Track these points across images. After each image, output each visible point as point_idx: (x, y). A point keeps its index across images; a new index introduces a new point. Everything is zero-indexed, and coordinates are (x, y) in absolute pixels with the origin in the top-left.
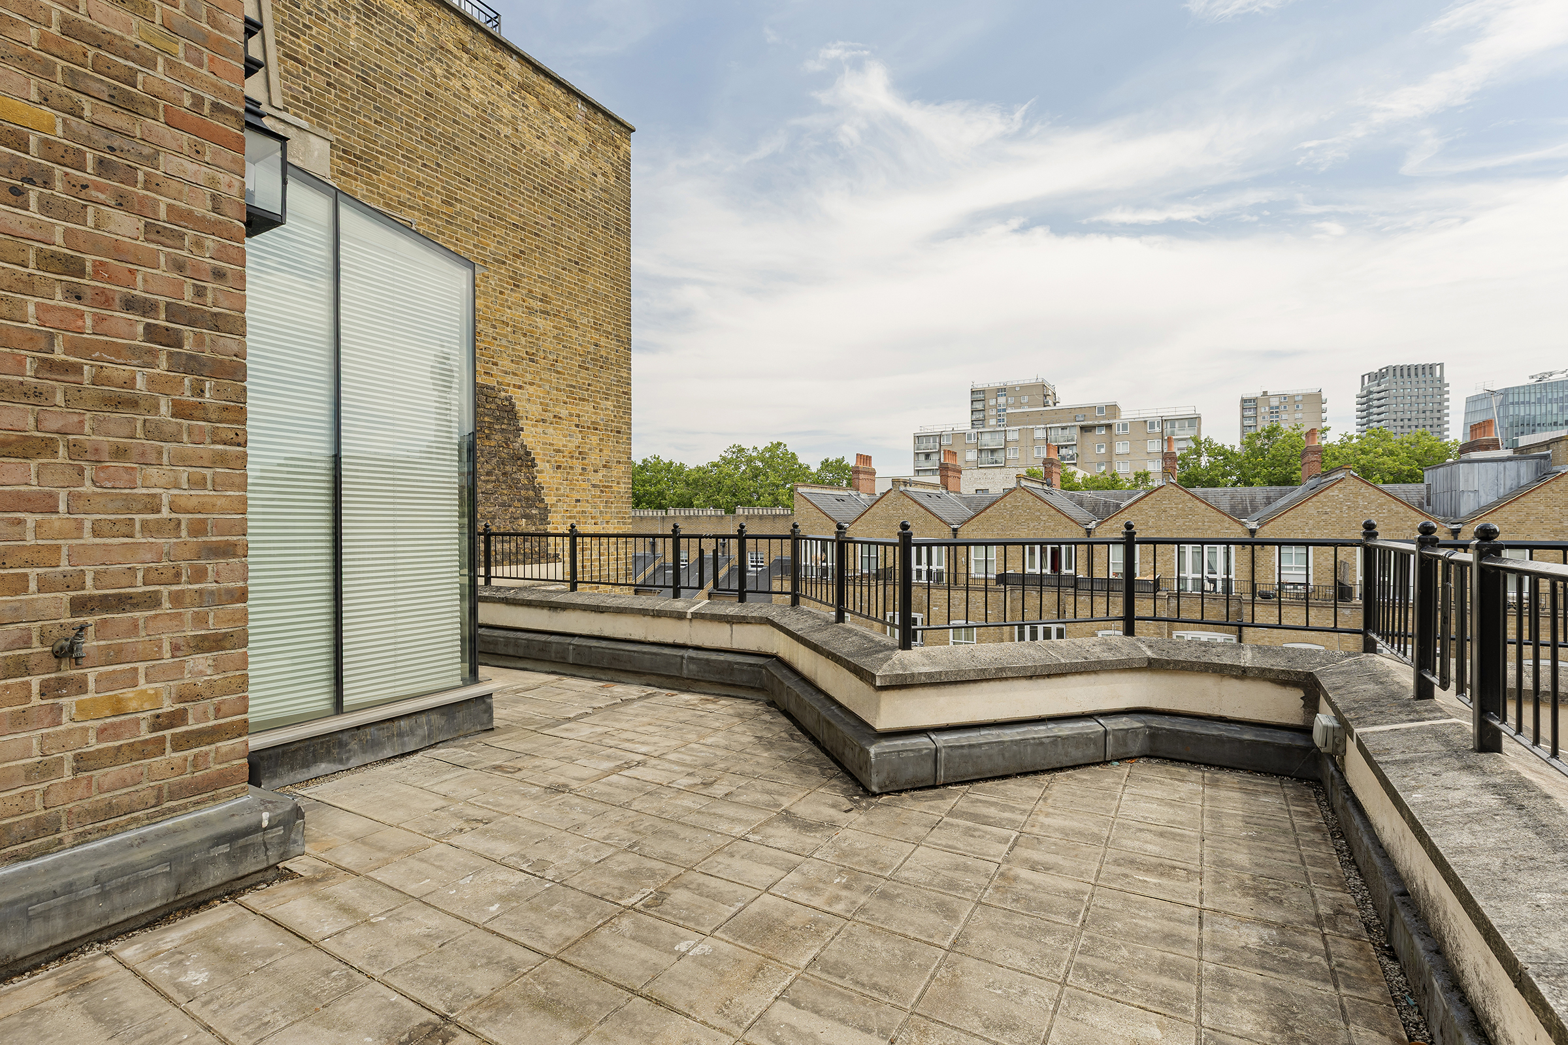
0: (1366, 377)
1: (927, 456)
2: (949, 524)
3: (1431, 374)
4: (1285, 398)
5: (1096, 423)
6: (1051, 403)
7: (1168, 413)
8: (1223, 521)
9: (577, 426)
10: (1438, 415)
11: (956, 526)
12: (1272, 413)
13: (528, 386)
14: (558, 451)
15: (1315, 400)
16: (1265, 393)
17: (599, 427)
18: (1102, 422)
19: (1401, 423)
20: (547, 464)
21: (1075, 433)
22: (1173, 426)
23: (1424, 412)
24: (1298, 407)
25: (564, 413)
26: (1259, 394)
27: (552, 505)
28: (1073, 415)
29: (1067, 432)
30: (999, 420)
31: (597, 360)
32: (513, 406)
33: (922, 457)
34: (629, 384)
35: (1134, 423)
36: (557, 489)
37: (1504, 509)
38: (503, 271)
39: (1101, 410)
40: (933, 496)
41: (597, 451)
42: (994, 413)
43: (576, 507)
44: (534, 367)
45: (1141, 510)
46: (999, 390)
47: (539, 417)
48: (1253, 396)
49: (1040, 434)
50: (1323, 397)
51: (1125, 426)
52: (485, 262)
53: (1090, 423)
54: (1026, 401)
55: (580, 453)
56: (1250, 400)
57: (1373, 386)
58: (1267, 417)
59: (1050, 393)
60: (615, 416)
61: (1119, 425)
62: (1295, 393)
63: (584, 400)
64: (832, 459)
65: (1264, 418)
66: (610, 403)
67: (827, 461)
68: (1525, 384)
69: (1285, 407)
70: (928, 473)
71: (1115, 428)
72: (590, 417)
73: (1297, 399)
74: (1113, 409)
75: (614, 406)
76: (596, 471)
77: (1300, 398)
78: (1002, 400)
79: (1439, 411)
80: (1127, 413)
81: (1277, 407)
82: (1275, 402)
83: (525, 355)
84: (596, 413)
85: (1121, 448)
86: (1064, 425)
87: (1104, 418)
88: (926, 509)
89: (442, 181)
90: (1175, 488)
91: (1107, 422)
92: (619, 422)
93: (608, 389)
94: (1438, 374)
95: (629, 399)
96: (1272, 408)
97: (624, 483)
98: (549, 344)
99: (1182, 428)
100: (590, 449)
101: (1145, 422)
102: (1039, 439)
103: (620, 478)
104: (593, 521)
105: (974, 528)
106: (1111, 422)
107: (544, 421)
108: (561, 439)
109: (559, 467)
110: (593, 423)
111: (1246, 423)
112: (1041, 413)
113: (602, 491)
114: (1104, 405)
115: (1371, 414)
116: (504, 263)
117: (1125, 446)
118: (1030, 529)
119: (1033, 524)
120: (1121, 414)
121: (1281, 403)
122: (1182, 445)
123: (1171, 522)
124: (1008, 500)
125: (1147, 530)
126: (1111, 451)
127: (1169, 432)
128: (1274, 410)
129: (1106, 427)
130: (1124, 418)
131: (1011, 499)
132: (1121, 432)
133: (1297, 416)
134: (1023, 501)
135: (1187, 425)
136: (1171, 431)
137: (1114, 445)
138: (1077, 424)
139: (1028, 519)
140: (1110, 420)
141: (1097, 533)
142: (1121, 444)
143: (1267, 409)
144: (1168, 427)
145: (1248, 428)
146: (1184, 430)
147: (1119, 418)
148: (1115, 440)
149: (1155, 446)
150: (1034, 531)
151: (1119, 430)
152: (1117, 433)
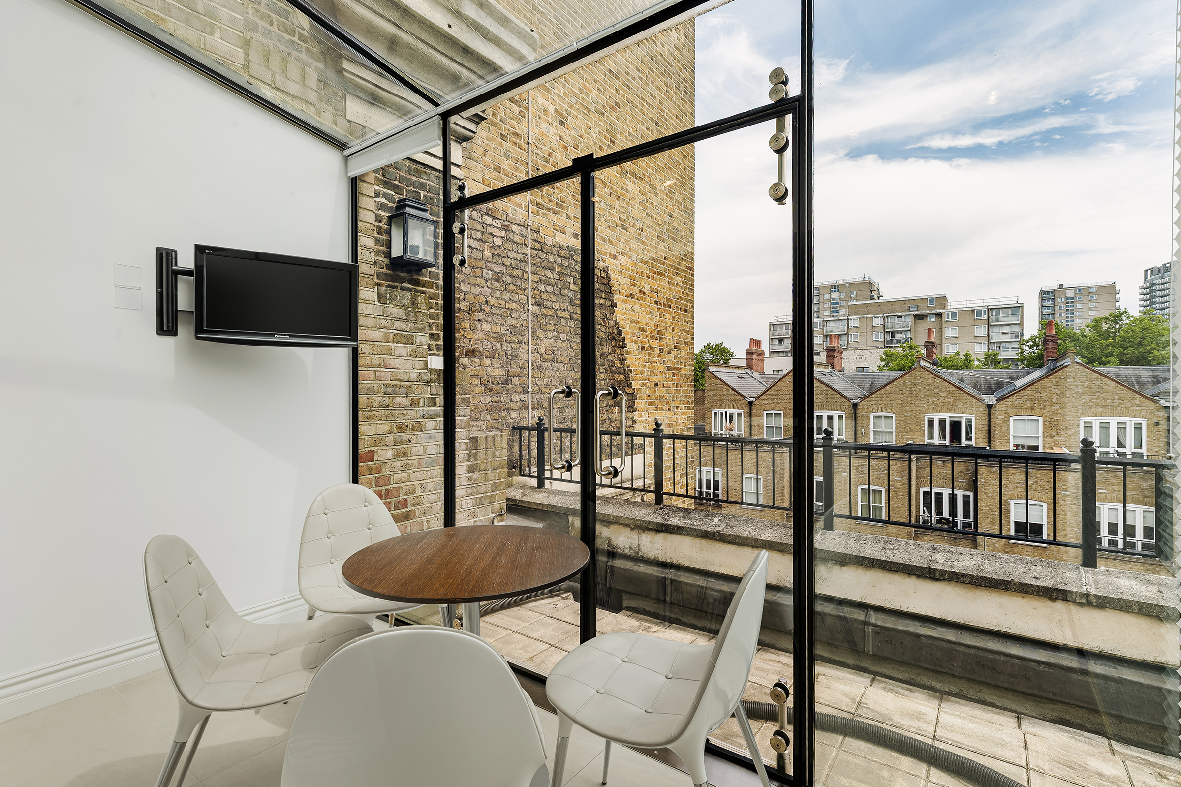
0: (1149, 272)
1: (781, 341)
2: (849, 399)
4: (1080, 290)
5: (928, 312)
6: (876, 297)
7: (993, 303)
8: (1134, 398)
9: (656, 303)
11: (855, 401)
12: (1068, 303)
13: (620, 257)
14: (642, 330)
15: (1110, 290)
16: (1061, 286)
17: (672, 305)
18: (933, 311)
20: (635, 345)
21: (910, 321)
22: (998, 314)
24: (1092, 298)
25: (647, 289)
26: (1055, 286)
27: (638, 390)
28: (907, 306)
29: (902, 320)
30: (833, 312)
31: (670, 231)
32: (608, 277)
33: (776, 342)
34: (693, 259)
35: (962, 312)
36: (642, 372)
38: (601, 123)
39: (932, 301)
40: (827, 374)
41: (671, 330)
42: (828, 305)
43: (655, 391)
44: (625, 235)
45: (1044, 388)
46: (832, 287)
47: (629, 292)
48: (1052, 289)
49: (878, 322)
50: (1117, 289)
51: (954, 314)
52: (589, 110)
53: (923, 312)
54: (855, 295)
55: (659, 332)
56: (1048, 293)
57: (1156, 279)
58: (1064, 307)
59: (876, 289)
60: (683, 293)
61: (948, 314)
62: (1089, 285)
63: (661, 274)
64: (713, 343)
65: (1060, 307)
66: (680, 279)
67: (709, 345)
69: (1080, 298)
70: (781, 355)
71: (945, 316)
72: (666, 293)
73: (1091, 290)
74: (942, 300)
75: (683, 283)
76: (669, 353)
77: (1095, 290)
78: (835, 295)
80: (955, 303)
81: (1073, 298)
82: (1070, 294)
83: (618, 222)
84: (670, 289)
85: (949, 332)
86: (899, 314)
87: (935, 308)
88: (828, 386)
89: (554, 9)
90: (1081, 368)
91: (938, 311)
92: (686, 300)
93: (679, 264)
95: (693, 275)
96: (1067, 299)
97: (689, 365)
98: (636, 211)
99: (1006, 316)
100: (665, 329)
101: (973, 310)
102: (877, 326)
103: (686, 359)
104: (667, 407)
105: (874, 402)
106: (941, 311)
107: (632, 296)
108: (644, 318)
109: (643, 348)
110: (668, 299)
111: (1045, 311)
112: (866, 305)
113: (674, 374)
114: (934, 297)
115: (1154, 303)
116: (603, 114)
117: (954, 331)
118: (929, 403)
119: (932, 400)
120: (949, 304)
121: (1076, 294)
122: (1006, 329)
123: (1076, 399)
124: (908, 377)
125: (1051, 406)
126: (941, 336)
127: (994, 320)
128: (1070, 301)
129: (936, 315)
130: (952, 307)
131: (911, 378)
132: (950, 319)
133: (1091, 305)
134: (923, 379)
135: (1010, 313)
136: (996, 319)
137: (943, 330)
138: (911, 313)
139: (927, 395)
140: (940, 309)
141: (997, 409)
142: (950, 329)
143: (1064, 299)
144: (994, 314)
145: (1047, 316)
146: (1008, 317)
147: (949, 307)
148: (944, 325)
149: (982, 331)
150: (934, 406)
151: (948, 317)
152: (946, 319)
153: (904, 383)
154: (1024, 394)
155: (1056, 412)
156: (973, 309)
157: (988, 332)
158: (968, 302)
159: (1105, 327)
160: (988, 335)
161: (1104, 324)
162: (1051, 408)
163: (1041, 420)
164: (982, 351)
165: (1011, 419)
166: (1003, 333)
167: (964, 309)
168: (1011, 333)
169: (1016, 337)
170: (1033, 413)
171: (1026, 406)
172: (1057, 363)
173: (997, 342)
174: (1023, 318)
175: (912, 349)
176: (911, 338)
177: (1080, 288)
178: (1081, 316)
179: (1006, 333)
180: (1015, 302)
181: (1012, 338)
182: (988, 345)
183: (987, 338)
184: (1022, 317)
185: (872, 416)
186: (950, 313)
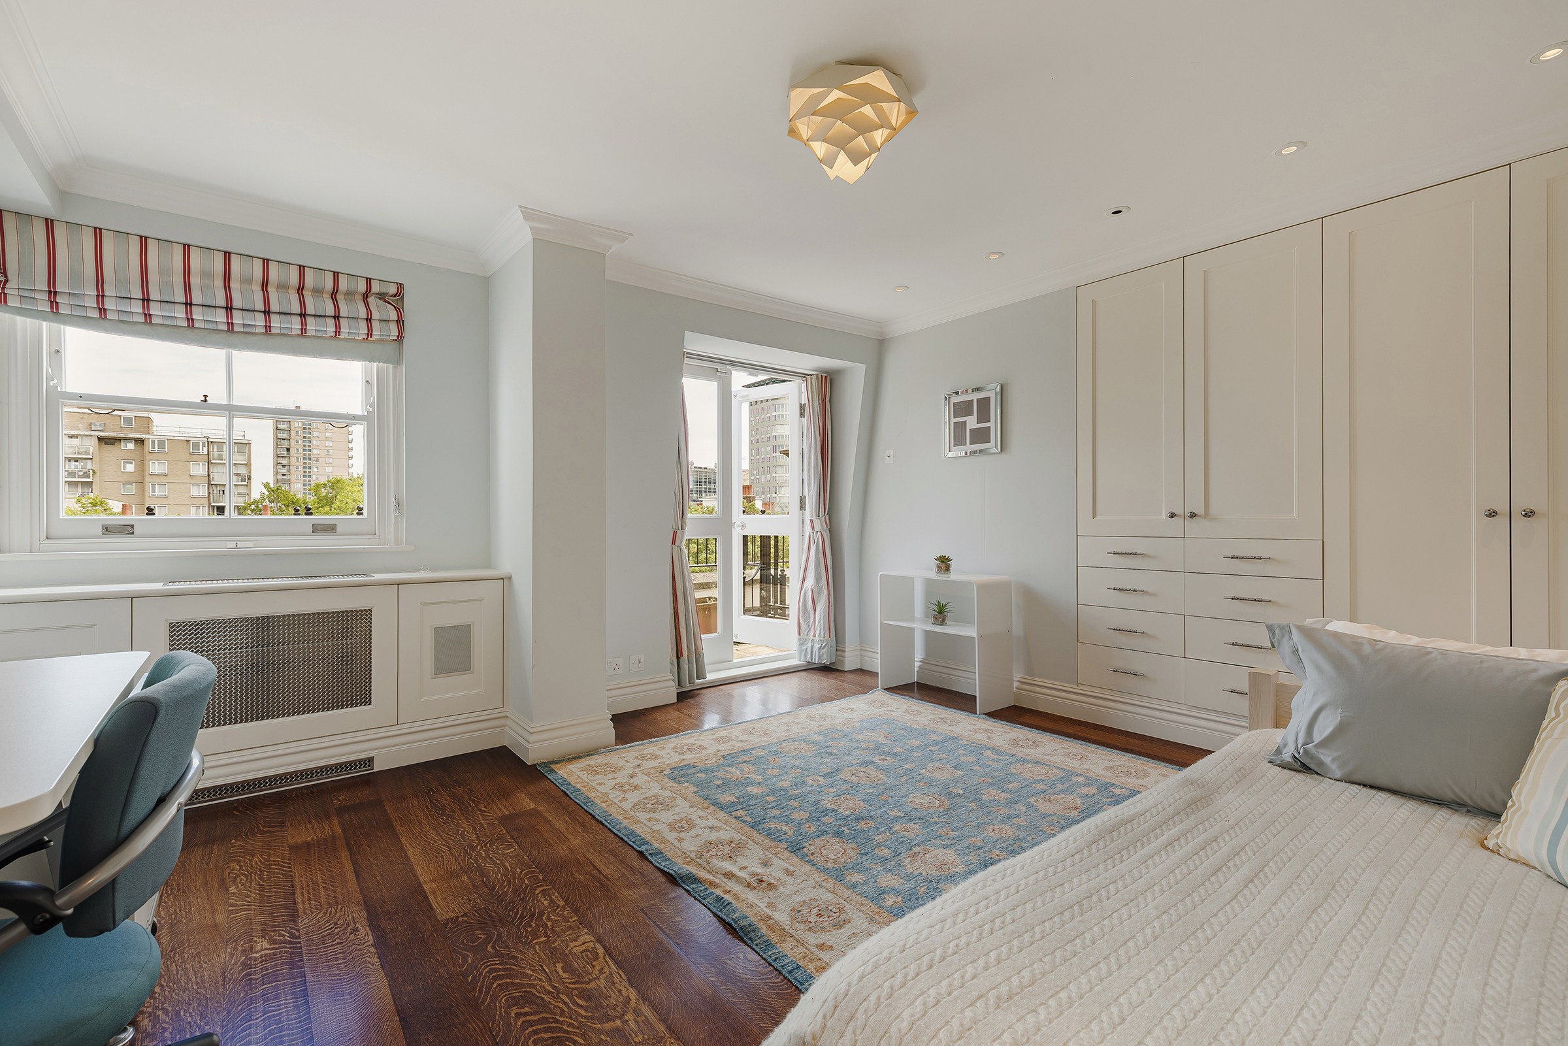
4: (316, 416)
5: (122, 435)
7: (214, 435)
16: (297, 408)
18: (132, 436)
21: (91, 444)
22: (220, 450)
26: (291, 407)
29: (78, 442)
35: (173, 441)
39: (128, 420)
48: (287, 409)
51: (162, 444)
53: (113, 433)
56: (284, 413)
61: (153, 442)
69: (316, 425)
71: (148, 446)
74: (145, 421)
80: (162, 429)
81: (310, 424)
82: (307, 418)
85: (155, 468)
86: (72, 433)
87: (132, 430)
91: (138, 436)
96: (304, 424)
101: (188, 441)
106: (143, 436)
117: (162, 466)
120: (155, 428)
121: (312, 419)
126: (143, 471)
127: (216, 456)
128: (307, 427)
129: (135, 441)
130: (159, 433)
132: (156, 449)
135: (236, 450)
136: (219, 455)
137: (146, 462)
138: (93, 433)
140: (142, 433)
142: (156, 462)
144: (215, 450)
145: (282, 441)
146: (233, 455)
147: (155, 433)
148: (147, 457)
149: (200, 469)
151: (153, 447)
152: (151, 449)
156: (187, 439)
157: (208, 472)
158: (182, 430)
160: (209, 476)
164: (201, 494)
167: (176, 438)
169: (243, 480)
173: (220, 485)
174: (250, 458)
176: (93, 471)
178: (318, 446)
181: (238, 481)
182: (208, 488)
183: (207, 478)
184: (249, 456)
186: (156, 441)
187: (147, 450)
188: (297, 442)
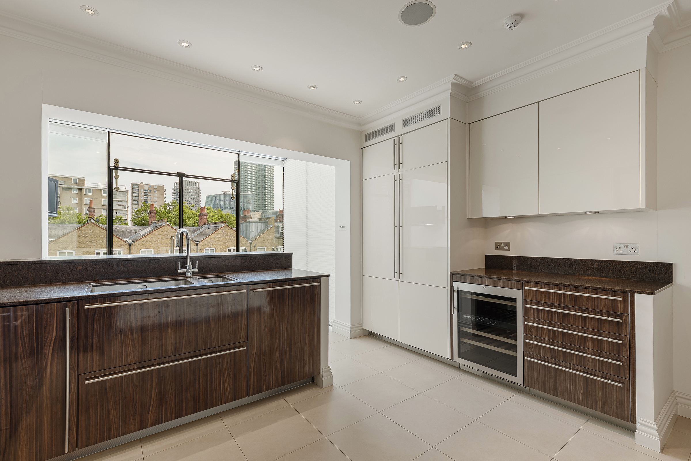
0: (176, 184)
3: (196, 186)
5: (72, 187)
10: (198, 201)
12: (145, 192)
16: (142, 183)
18: (77, 187)
19: (187, 202)
23: (194, 199)
24: (155, 191)
26: (139, 182)
35: (95, 190)
37: (260, 237)
39: (75, 180)
48: (137, 183)
51: (89, 191)
53: (69, 186)
56: (136, 185)
58: (143, 194)
61: (86, 190)
62: (154, 184)
68: (221, 194)
69: (150, 190)
71: (84, 191)
73: (155, 187)
74: (82, 181)
79: (198, 199)
80: (90, 184)
81: (147, 190)
82: (146, 188)
85: (87, 201)
87: (77, 185)
90: (169, 227)
91: (79, 187)
94: (198, 187)
96: (145, 190)
105: (60, 244)
111: (134, 195)
114: (77, 178)
118: (97, 244)
119: (99, 242)
120: (86, 184)
121: (148, 188)
122: (120, 203)
123: (167, 241)
124: (84, 229)
125: (157, 244)
126: (82, 203)
127: (114, 197)
128: (146, 191)
129: (78, 189)
130: (88, 186)
131: (85, 229)
132: (87, 193)
133: (155, 195)
134: (94, 230)
135: (122, 194)
137: (83, 199)
139: (96, 239)
140: (81, 186)
141: (134, 246)
142: (87, 199)
143: (143, 190)
145: (135, 197)
146: (121, 196)
147: (86, 186)
148: (84, 197)
149: (105, 203)
150: (100, 245)
151: (86, 192)
152: (85, 193)
153: (81, 232)
154: (146, 238)
155: (159, 246)
156: (101, 189)
158: (98, 185)
159: (168, 207)
161: (167, 207)
162: (157, 245)
163: (153, 250)
165: (140, 251)
166: (118, 205)
167: (96, 189)
168: (123, 205)
169: (125, 208)
170: (150, 248)
171: (147, 244)
172: (156, 224)
173: (115, 210)
175: (69, 210)
177: (150, 186)
178: (151, 200)
179: (120, 205)
180: (124, 189)
181: (123, 208)
184: (128, 197)
185: (58, 252)
186: (87, 189)
187: (83, 194)
188: (142, 198)
